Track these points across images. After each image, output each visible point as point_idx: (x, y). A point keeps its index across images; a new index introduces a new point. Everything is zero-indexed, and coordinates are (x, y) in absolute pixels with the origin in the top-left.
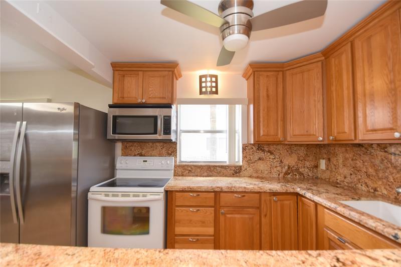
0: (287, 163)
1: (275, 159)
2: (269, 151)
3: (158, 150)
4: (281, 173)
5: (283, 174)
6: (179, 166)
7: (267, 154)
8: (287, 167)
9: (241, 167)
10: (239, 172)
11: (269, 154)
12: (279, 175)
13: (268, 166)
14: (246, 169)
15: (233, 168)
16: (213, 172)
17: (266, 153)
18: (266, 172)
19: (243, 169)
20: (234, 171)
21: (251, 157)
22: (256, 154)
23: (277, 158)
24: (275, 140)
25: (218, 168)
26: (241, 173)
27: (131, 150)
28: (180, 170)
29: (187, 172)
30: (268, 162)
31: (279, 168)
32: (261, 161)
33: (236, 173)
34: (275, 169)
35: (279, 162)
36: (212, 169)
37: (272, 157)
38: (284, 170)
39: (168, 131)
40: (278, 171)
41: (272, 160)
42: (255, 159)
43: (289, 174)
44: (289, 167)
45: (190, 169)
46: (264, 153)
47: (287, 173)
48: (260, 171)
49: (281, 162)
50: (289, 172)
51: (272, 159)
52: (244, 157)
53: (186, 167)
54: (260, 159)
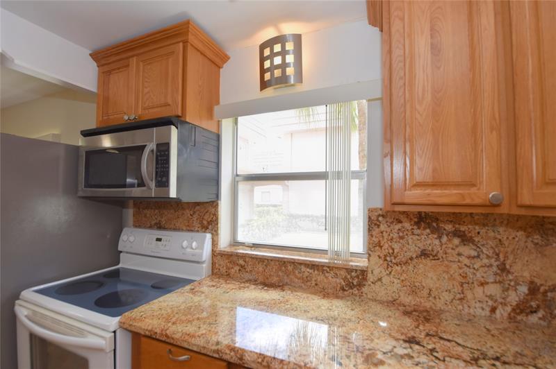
0: (526, 274)
1: (478, 256)
2: (457, 234)
3: (186, 217)
4: (503, 304)
5: (509, 309)
6: (223, 255)
7: (450, 240)
8: (524, 289)
9: (363, 273)
10: (360, 285)
11: (456, 241)
12: (493, 310)
13: (452, 278)
14: (380, 279)
15: (343, 273)
16: (291, 277)
17: (445, 239)
18: (447, 297)
19: (371, 278)
20: (345, 279)
21: (396, 247)
22: (410, 238)
23: (488, 257)
24: (468, 201)
25: (303, 268)
26: (365, 289)
27: (145, 216)
28: (222, 262)
29: (237, 268)
30: (455, 266)
31: (494, 290)
32: (429, 262)
33: (351, 286)
34: (479, 291)
35: (495, 269)
36: (290, 268)
37: (468, 250)
38: (513, 298)
39: (164, 179)
40: (490, 297)
41: (467, 261)
42: (409, 254)
43: (534, 312)
44: (533, 289)
45: (241, 262)
46: (440, 237)
47: (522, 309)
48: (425, 292)
49: (503, 269)
50: (534, 304)
51: (469, 257)
52: (373, 245)
53: (235, 259)
54: (424, 254)
